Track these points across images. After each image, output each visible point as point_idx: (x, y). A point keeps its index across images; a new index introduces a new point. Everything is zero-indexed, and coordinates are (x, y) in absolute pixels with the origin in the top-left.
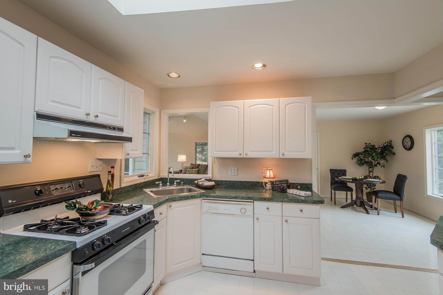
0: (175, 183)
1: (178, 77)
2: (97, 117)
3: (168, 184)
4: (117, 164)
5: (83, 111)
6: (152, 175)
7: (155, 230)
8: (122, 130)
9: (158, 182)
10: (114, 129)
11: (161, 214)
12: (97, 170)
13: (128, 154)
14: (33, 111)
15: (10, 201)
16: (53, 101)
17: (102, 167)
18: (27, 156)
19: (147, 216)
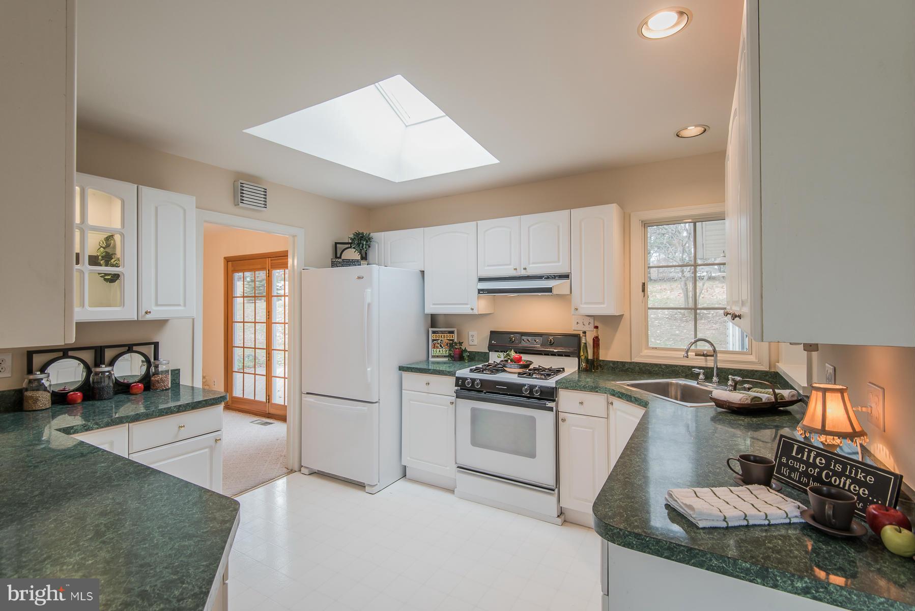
0: (730, 383)
1: (705, 131)
2: (525, 269)
3: (715, 379)
4: (624, 324)
5: (512, 267)
6: (752, 358)
7: (564, 420)
8: (566, 276)
9: (698, 370)
10: (552, 278)
11: (581, 403)
12: (584, 329)
13: (577, 309)
14: (476, 277)
15: (493, 342)
16: (488, 266)
17: (592, 326)
18: (472, 309)
19: (537, 388)
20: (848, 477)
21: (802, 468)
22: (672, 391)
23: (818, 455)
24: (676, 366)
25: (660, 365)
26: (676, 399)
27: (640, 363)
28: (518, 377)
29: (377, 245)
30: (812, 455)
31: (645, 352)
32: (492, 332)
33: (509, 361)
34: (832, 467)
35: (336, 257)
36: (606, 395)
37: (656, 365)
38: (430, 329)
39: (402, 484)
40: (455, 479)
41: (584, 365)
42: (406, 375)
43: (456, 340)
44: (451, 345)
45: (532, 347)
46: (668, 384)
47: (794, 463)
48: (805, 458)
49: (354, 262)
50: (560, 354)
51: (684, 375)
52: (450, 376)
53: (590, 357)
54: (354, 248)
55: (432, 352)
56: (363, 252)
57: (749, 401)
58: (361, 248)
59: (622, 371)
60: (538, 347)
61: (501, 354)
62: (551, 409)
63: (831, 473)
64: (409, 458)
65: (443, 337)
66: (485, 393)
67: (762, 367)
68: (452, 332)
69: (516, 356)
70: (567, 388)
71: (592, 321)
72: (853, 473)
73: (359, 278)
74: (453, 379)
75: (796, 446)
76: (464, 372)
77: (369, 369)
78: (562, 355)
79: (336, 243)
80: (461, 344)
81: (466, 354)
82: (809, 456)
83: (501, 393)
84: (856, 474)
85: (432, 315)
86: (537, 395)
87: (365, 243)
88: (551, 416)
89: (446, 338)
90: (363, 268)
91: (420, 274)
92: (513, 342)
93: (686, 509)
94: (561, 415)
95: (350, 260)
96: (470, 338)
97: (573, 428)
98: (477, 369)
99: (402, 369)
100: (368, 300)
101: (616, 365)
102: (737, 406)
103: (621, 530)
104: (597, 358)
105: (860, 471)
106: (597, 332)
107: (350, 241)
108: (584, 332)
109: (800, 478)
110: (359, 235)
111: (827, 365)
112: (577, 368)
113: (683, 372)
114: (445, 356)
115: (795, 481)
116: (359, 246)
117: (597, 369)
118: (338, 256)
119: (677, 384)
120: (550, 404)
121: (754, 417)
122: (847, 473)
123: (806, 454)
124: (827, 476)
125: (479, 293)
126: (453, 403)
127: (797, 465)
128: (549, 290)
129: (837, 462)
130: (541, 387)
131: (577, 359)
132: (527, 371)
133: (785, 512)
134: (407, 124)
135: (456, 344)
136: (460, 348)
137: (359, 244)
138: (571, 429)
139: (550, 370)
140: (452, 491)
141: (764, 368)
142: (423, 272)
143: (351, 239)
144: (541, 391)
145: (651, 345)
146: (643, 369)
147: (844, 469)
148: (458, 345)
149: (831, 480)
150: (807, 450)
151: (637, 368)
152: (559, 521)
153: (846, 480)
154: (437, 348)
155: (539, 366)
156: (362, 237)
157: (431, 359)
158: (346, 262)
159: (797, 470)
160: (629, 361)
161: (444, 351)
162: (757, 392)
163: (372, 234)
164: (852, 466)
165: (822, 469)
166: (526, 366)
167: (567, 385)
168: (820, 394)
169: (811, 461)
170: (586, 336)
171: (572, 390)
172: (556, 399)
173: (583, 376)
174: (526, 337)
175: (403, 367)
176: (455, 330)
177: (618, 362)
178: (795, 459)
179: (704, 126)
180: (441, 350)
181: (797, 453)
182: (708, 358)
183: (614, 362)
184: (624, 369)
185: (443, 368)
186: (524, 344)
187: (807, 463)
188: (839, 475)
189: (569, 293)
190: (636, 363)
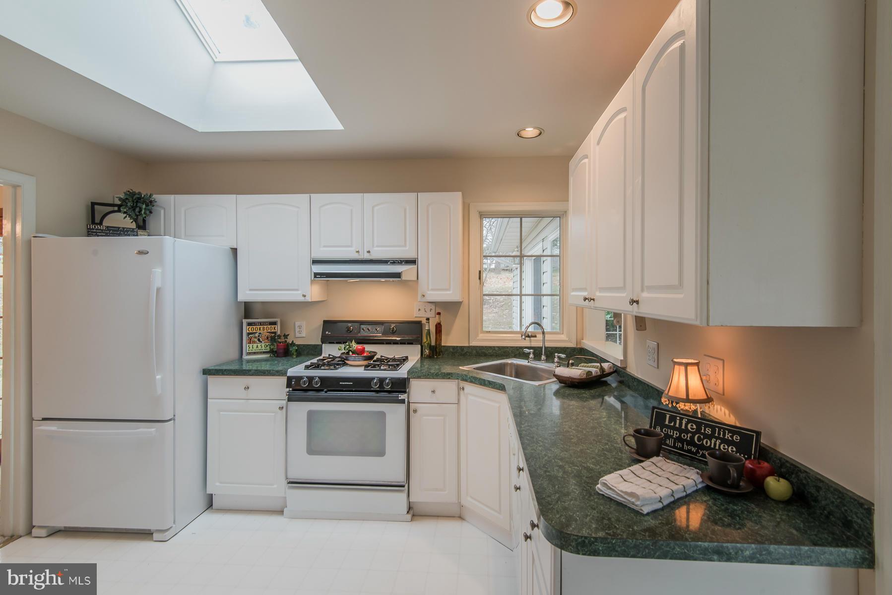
0: (556, 360)
1: (540, 134)
2: (369, 252)
3: (543, 357)
4: (463, 309)
5: (353, 249)
6: (563, 337)
7: (415, 411)
8: (413, 262)
9: (528, 350)
10: (399, 263)
11: (433, 392)
12: (428, 316)
13: (424, 296)
14: (310, 259)
15: (327, 333)
16: (324, 246)
17: (433, 313)
18: (304, 296)
19: (387, 381)
20: (717, 438)
21: (676, 434)
22: (508, 369)
23: (689, 422)
24: (507, 347)
25: (494, 347)
26: (511, 376)
27: (477, 346)
28: (365, 370)
29: (162, 211)
30: (684, 422)
31: (481, 336)
32: (325, 322)
33: (351, 353)
34: (703, 431)
35: (93, 222)
36: (457, 380)
37: (490, 347)
38: (244, 320)
39: (209, 518)
40: (285, 498)
41: (427, 352)
42: (211, 379)
43: (279, 333)
44: (273, 338)
45: (373, 336)
46: (505, 365)
47: (668, 431)
48: (677, 425)
49: (127, 231)
50: (402, 343)
51: (513, 355)
52: (279, 375)
53: (433, 343)
54: (125, 213)
55: (247, 347)
56: (140, 218)
57: (585, 376)
58: (138, 214)
59: (461, 355)
60: (379, 336)
61: (343, 346)
62: (403, 401)
63: (702, 436)
64: (218, 484)
65: (262, 329)
66: (326, 392)
67: (571, 344)
68: (275, 323)
69: (359, 347)
70: (419, 377)
71: (433, 307)
72: (722, 434)
73: (140, 253)
74: (284, 380)
75: (668, 416)
76: (298, 370)
77: (158, 377)
78: (404, 344)
79: (93, 204)
80: (286, 336)
81: (294, 348)
82: (681, 424)
83: (344, 389)
84: (724, 435)
85: (245, 303)
86: (388, 388)
87: (144, 206)
88: (402, 408)
89: (265, 331)
90: (142, 240)
91: (230, 253)
92: (351, 332)
93: (626, 496)
94: (412, 406)
95: (119, 228)
96: (297, 330)
97: (424, 418)
98: (312, 364)
99: (207, 372)
100: (157, 283)
101: (456, 350)
102: (577, 381)
103: (586, 538)
104: (439, 344)
105: (727, 432)
106: (440, 318)
107: (119, 203)
108: (428, 319)
109: (674, 444)
110: (135, 195)
111: (647, 341)
112: (419, 356)
113: (512, 352)
114: (264, 353)
115: (671, 447)
116: (134, 210)
117: (439, 355)
118: (97, 220)
119: (511, 364)
120: (402, 397)
121: (591, 390)
122: (716, 435)
123: (678, 421)
124: (699, 439)
125: (315, 277)
126: (283, 408)
127: (670, 433)
128: (398, 275)
129: (706, 426)
130: (392, 379)
131: (419, 346)
132: (372, 362)
133: (694, 480)
134: (216, 60)
135: (279, 336)
136: (286, 341)
137: (133, 208)
138: (423, 421)
139: (394, 360)
140: (281, 512)
141: (572, 345)
142: (235, 251)
143: (120, 199)
144: (392, 383)
145: (485, 329)
146: (480, 352)
147: (713, 432)
148: (283, 337)
149: (703, 442)
150: (678, 418)
151: (474, 352)
152: (409, 516)
153: (716, 441)
154: (254, 342)
155: (381, 356)
156: (139, 199)
157: (245, 357)
158: (113, 230)
159: (671, 437)
160: (467, 345)
161: (263, 346)
162: (585, 367)
163: (154, 195)
164: (720, 428)
165: (694, 434)
166: (370, 358)
167: (420, 375)
168: (683, 368)
169: (683, 427)
170: (429, 323)
171: (425, 378)
172: (407, 391)
173: (427, 363)
174: (366, 326)
175: (210, 370)
176: (278, 320)
177: (457, 347)
178: (668, 427)
179: (541, 130)
180: (259, 345)
181: (670, 422)
182: (532, 338)
183: (454, 348)
184: (463, 353)
185: (266, 367)
186: (363, 334)
187: (680, 430)
188: (710, 437)
189: (416, 279)
190: (474, 347)
